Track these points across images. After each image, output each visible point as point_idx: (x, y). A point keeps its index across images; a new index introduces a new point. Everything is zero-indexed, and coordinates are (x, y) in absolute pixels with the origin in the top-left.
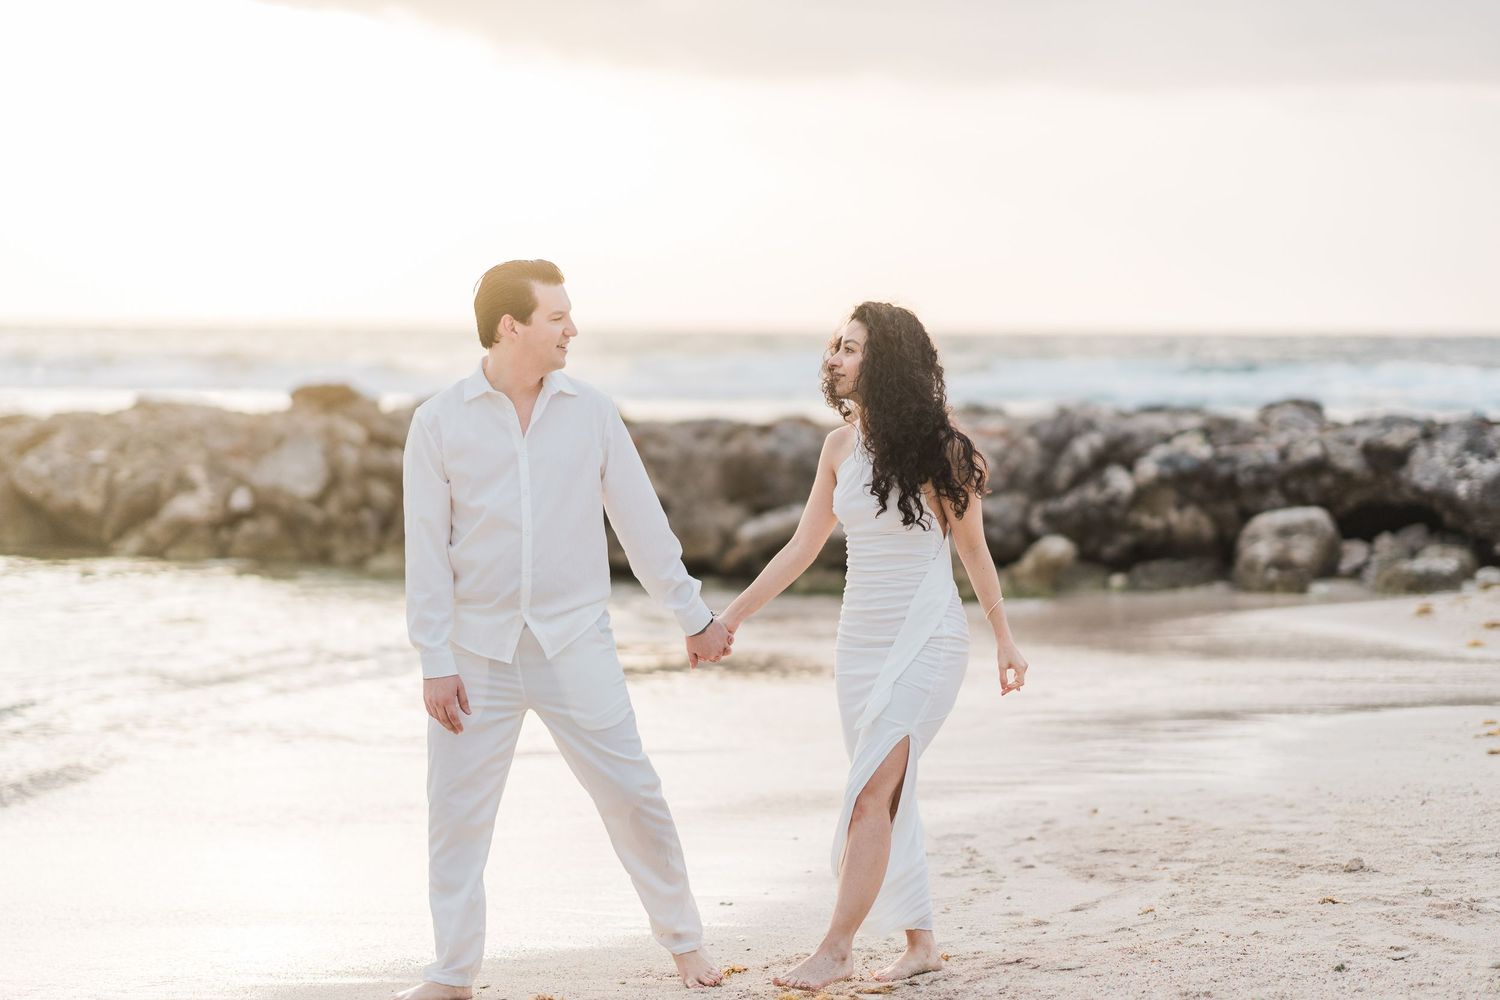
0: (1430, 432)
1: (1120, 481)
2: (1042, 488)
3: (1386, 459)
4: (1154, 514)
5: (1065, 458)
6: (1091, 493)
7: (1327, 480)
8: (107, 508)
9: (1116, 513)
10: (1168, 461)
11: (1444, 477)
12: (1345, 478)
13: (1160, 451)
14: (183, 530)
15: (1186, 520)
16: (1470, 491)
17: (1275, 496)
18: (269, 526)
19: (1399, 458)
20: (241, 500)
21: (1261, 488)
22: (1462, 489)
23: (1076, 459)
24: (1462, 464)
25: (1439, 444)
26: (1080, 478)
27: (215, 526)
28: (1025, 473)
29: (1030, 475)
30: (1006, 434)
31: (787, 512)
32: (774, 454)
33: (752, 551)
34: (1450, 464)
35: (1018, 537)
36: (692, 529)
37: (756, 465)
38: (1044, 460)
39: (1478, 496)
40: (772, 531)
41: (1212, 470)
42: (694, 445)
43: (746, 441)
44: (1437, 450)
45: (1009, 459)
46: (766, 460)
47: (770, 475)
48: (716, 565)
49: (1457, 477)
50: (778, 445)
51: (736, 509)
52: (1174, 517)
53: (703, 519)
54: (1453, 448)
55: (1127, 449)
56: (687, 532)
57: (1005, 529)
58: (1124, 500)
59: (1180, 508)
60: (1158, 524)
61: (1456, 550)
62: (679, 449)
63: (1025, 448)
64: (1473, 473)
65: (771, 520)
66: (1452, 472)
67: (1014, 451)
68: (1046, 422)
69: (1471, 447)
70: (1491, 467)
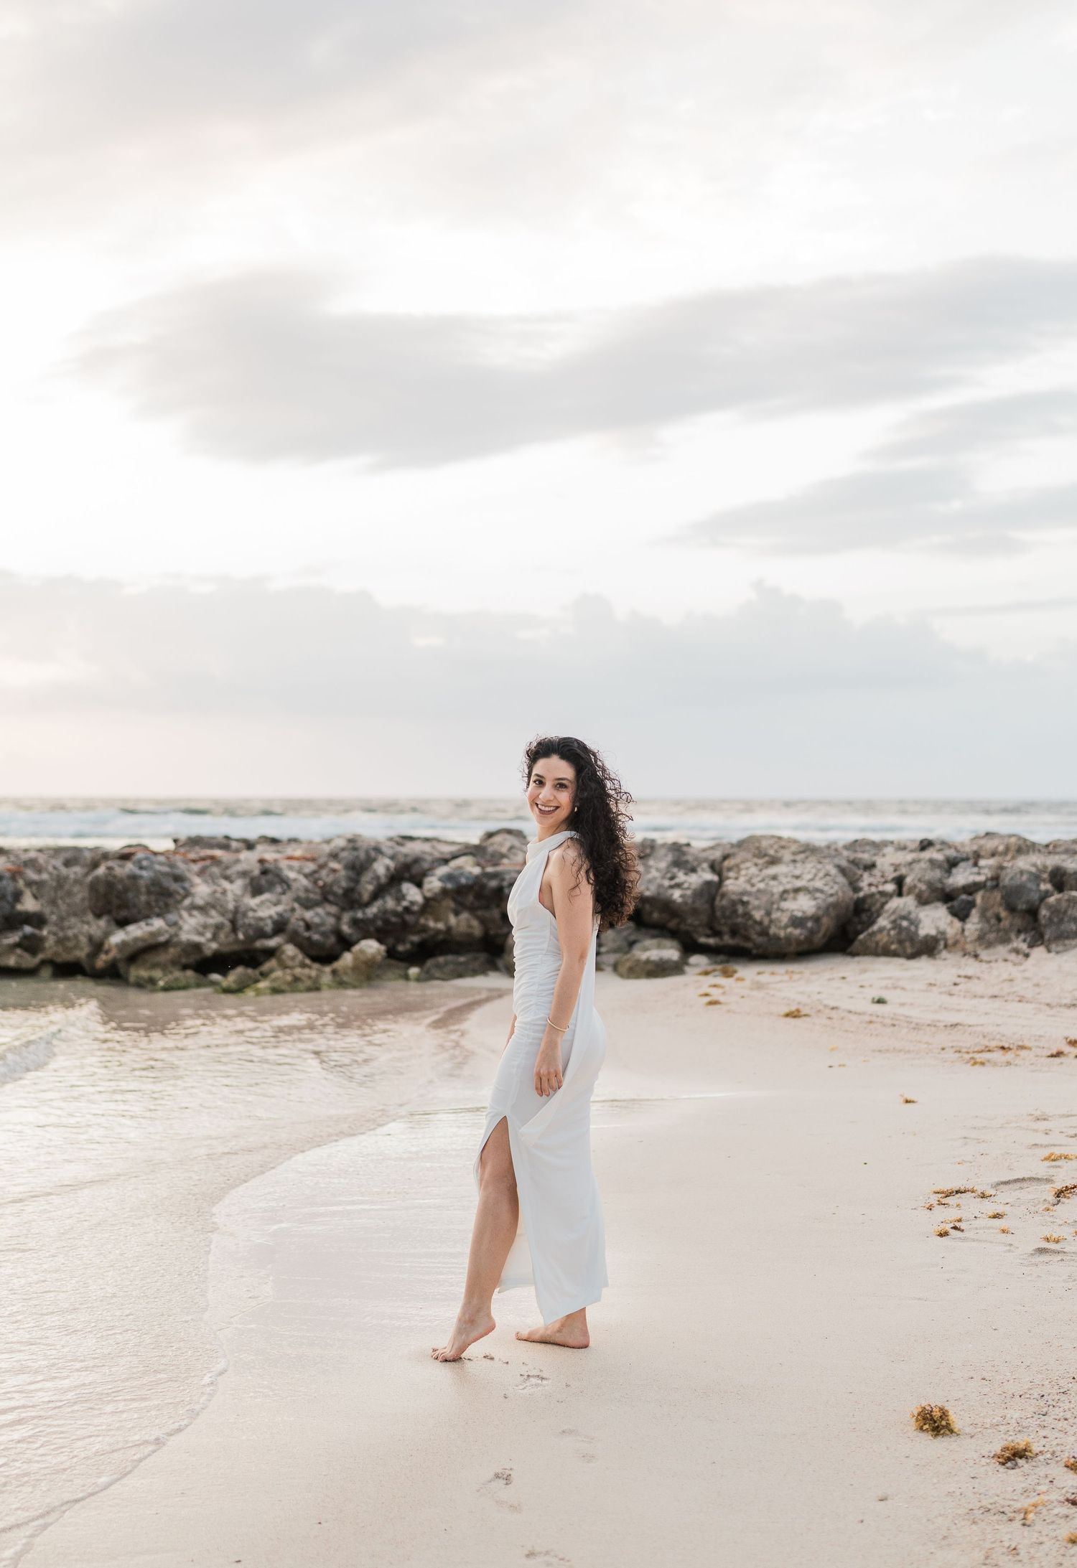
0: (644, 852)
2: (350, 900)
4: (437, 920)
5: (366, 877)
6: (390, 903)
9: (409, 918)
10: (449, 877)
11: (660, 886)
13: (443, 870)
15: (461, 922)
16: (682, 896)
22: (676, 895)
23: (377, 878)
24: (673, 877)
25: (651, 862)
26: (378, 893)
28: (336, 889)
29: (340, 891)
30: (313, 860)
31: (147, 924)
32: (134, 878)
33: (119, 956)
34: (663, 877)
35: (332, 940)
36: (67, 938)
37: (120, 887)
38: (350, 879)
39: (690, 901)
40: (136, 940)
41: (483, 886)
42: (64, 871)
43: (110, 869)
44: (650, 867)
45: (320, 879)
46: (127, 882)
47: (130, 895)
48: (87, 968)
49: (671, 887)
50: (137, 872)
51: (102, 923)
52: (453, 920)
53: (75, 931)
54: (663, 865)
55: (415, 870)
56: (60, 941)
57: (323, 934)
58: (415, 908)
59: (457, 913)
60: (441, 926)
61: (668, 943)
62: (50, 874)
63: (334, 871)
64: (682, 884)
65: (136, 931)
66: (666, 883)
67: (324, 873)
68: (343, 849)
69: (677, 863)
70: (695, 880)
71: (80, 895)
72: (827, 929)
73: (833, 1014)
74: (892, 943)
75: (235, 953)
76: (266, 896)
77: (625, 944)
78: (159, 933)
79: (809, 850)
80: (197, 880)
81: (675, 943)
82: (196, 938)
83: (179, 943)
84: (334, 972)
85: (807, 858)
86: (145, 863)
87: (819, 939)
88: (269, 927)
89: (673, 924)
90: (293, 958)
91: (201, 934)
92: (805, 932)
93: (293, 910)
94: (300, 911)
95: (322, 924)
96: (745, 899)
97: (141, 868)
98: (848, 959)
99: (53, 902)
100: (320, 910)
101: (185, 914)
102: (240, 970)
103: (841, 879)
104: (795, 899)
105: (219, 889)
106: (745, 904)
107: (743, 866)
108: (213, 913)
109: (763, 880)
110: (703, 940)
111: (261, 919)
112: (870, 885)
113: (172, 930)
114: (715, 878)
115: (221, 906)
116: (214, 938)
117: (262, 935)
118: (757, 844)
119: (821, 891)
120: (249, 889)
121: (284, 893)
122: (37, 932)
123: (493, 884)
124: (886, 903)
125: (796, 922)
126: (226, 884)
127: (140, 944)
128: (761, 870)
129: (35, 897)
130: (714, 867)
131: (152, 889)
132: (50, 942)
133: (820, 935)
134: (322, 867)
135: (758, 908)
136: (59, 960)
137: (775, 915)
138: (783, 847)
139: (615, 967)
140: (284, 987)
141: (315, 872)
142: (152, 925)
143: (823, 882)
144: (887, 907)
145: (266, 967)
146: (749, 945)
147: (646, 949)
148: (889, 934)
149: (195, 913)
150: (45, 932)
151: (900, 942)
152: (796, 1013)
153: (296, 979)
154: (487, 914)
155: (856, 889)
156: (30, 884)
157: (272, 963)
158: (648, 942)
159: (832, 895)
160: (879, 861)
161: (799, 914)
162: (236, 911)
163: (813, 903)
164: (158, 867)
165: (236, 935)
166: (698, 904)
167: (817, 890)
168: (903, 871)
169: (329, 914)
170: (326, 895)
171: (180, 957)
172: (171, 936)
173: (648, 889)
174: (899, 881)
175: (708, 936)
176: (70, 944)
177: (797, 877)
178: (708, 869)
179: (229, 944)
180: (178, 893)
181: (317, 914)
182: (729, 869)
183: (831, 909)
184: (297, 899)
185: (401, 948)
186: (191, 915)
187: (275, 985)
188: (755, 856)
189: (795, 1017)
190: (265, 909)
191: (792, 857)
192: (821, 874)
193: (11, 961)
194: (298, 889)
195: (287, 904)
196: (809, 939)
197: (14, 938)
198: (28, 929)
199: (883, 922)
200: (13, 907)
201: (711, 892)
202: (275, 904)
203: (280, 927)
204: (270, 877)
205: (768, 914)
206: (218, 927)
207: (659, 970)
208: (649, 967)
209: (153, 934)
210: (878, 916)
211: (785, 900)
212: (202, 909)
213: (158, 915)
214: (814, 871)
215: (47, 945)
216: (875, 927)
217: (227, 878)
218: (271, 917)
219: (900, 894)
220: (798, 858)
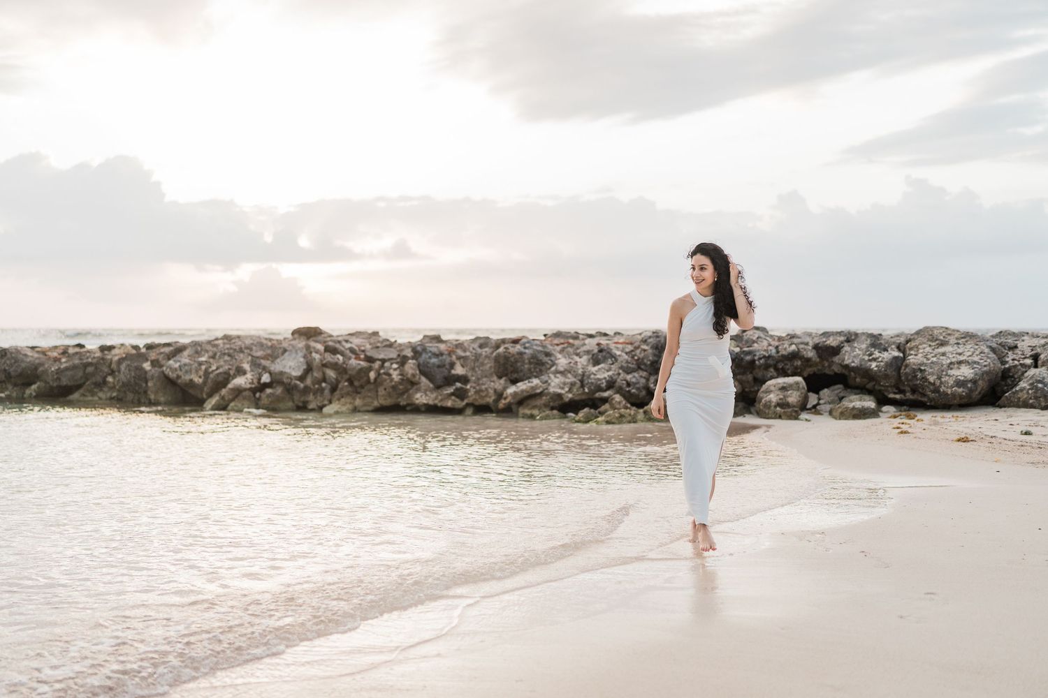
0: (851, 338)
3: (827, 352)
8: (205, 383)
11: (862, 360)
12: (808, 360)
14: (238, 392)
16: (876, 366)
17: (772, 371)
18: (279, 390)
19: (836, 351)
20: (266, 378)
21: (767, 367)
22: (874, 365)
24: (871, 354)
25: (856, 345)
27: (254, 391)
28: (645, 361)
29: (649, 363)
30: (631, 344)
31: (529, 382)
32: (521, 354)
33: (512, 401)
34: (864, 355)
35: (644, 393)
36: (481, 391)
37: (512, 359)
38: (655, 355)
39: (883, 370)
40: (522, 391)
41: (742, 359)
42: (479, 350)
43: (506, 348)
44: (856, 347)
45: (635, 355)
46: (517, 356)
47: (519, 364)
48: (493, 408)
49: (870, 360)
50: (523, 350)
51: (502, 381)
53: (486, 386)
54: (864, 346)
56: (477, 392)
57: (638, 389)
61: (867, 397)
62: (471, 352)
63: (645, 350)
64: (878, 358)
65: (522, 386)
66: (867, 358)
67: (638, 351)
68: (650, 337)
69: (873, 345)
70: (886, 356)
71: (489, 365)
72: (982, 389)
73: (993, 440)
74: (1031, 398)
75: (583, 401)
76: (602, 365)
77: (837, 398)
78: (536, 387)
79: (968, 336)
80: (559, 356)
81: (872, 398)
82: (560, 391)
83: (549, 393)
84: (645, 412)
85: (966, 341)
86: (527, 345)
87: (976, 396)
88: (604, 385)
89: (870, 386)
90: (620, 403)
91: (563, 388)
92: (966, 390)
93: (619, 374)
94: (623, 375)
95: (638, 383)
96: (923, 368)
97: (525, 348)
98: (997, 409)
99: (473, 369)
100: (636, 374)
101: (552, 376)
102: (586, 410)
103: (992, 355)
104: (959, 369)
105: (573, 362)
106: (922, 371)
107: (920, 347)
108: (569, 375)
109: (935, 356)
110: (891, 396)
111: (599, 380)
112: (1013, 360)
113: (544, 386)
114: (901, 355)
115: (574, 371)
116: (570, 391)
117: (600, 389)
118: (930, 333)
119: (978, 363)
120: (591, 361)
121: (613, 364)
122: (463, 386)
123: (748, 358)
124: (1026, 372)
125: (960, 383)
126: (577, 358)
127: (525, 394)
128: (933, 350)
129: (463, 366)
130: (899, 348)
131: (532, 360)
132: (472, 392)
133: (977, 393)
134: (638, 347)
135: (932, 374)
136: (477, 403)
137: (944, 379)
138: (949, 334)
139: (831, 413)
140: (613, 421)
141: (632, 351)
142: (532, 382)
143: (979, 357)
144: (1026, 374)
145: (603, 408)
146: (925, 399)
147: (851, 401)
148: (1028, 393)
149: (558, 375)
150: (468, 387)
151: (1036, 398)
152: (965, 439)
153: (622, 416)
154: (744, 378)
155: (1003, 363)
156: (459, 358)
157: (607, 406)
158: (853, 397)
159: (985, 366)
160: (1020, 344)
161: (962, 378)
162: (583, 375)
163: (972, 371)
164: (535, 347)
165: (584, 389)
166: (889, 372)
167: (975, 362)
168: (1039, 350)
169: (641, 377)
170: (639, 365)
171: (550, 402)
172: (544, 390)
173: (853, 362)
174: (1036, 358)
175: (895, 393)
176: (483, 394)
177: (960, 354)
178: (896, 350)
179: (579, 394)
180: (548, 363)
181: (634, 377)
182: (911, 349)
183: (985, 375)
184: (621, 368)
186: (555, 377)
187: (608, 419)
188: (929, 340)
189: (964, 442)
190: (601, 373)
191: (956, 342)
192: (977, 352)
193: (449, 404)
194: (622, 362)
195: (615, 371)
196: (969, 395)
197: (451, 390)
198: (458, 385)
199: (1023, 384)
200: (450, 372)
201: (898, 364)
202: (608, 371)
203: (611, 384)
204: (604, 354)
205: (939, 378)
206: (573, 384)
207: (862, 414)
208: (855, 412)
209: (532, 388)
210: (1020, 381)
211: (951, 369)
212: (561, 373)
213: (536, 377)
214: (972, 350)
215: (470, 394)
216: (1018, 388)
217: (577, 355)
218: (605, 378)
219: (1036, 367)
220: (960, 341)
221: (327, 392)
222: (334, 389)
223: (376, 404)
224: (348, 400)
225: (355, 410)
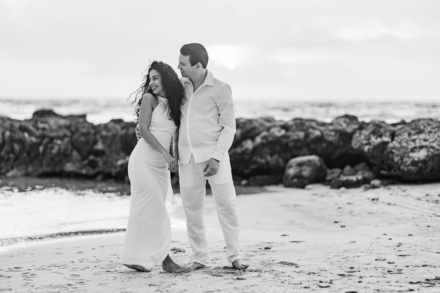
0: (362, 126)
1: (249, 145)
3: (347, 137)
4: (262, 158)
7: (324, 145)
9: (246, 157)
10: (265, 137)
11: (362, 144)
12: (330, 143)
13: (264, 133)
15: (273, 160)
16: (369, 149)
17: (305, 150)
19: (350, 136)
22: (366, 148)
24: (370, 139)
25: (363, 131)
34: (364, 139)
39: (371, 151)
44: (362, 134)
49: (366, 144)
52: (269, 158)
54: (368, 133)
55: (253, 133)
56: (105, 163)
58: (248, 152)
59: (271, 155)
60: (263, 161)
64: (372, 143)
66: (365, 142)
69: (374, 133)
70: (379, 140)
85: (439, 130)
99: (110, 146)
104: (419, 151)
106: (392, 153)
107: (402, 134)
109: (407, 142)
110: (382, 172)
114: (390, 140)
122: (95, 158)
123: (285, 141)
125: (414, 163)
128: (410, 137)
129: (103, 143)
130: (391, 135)
132: (101, 163)
135: (397, 155)
136: (105, 172)
137: (405, 160)
138: (430, 124)
150: (99, 159)
156: (102, 137)
161: (416, 159)
163: (426, 154)
167: (433, 147)
173: (356, 145)
175: (385, 170)
176: (109, 165)
177: (426, 141)
178: (388, 136)
182: (398, 135)
183: (435, 158)
185: (246, 171)
188: (412, 129)
193: (84, 171)
197: (86, 162)
200: (92, 147)
205: (402, 159)
211: (413, 152)
215: (100, 165)
220: (433, 131)
221: (11, 161)
222: (16, 159)
223: (40, 170)
224: (23, 167)
225: (27, 175)
